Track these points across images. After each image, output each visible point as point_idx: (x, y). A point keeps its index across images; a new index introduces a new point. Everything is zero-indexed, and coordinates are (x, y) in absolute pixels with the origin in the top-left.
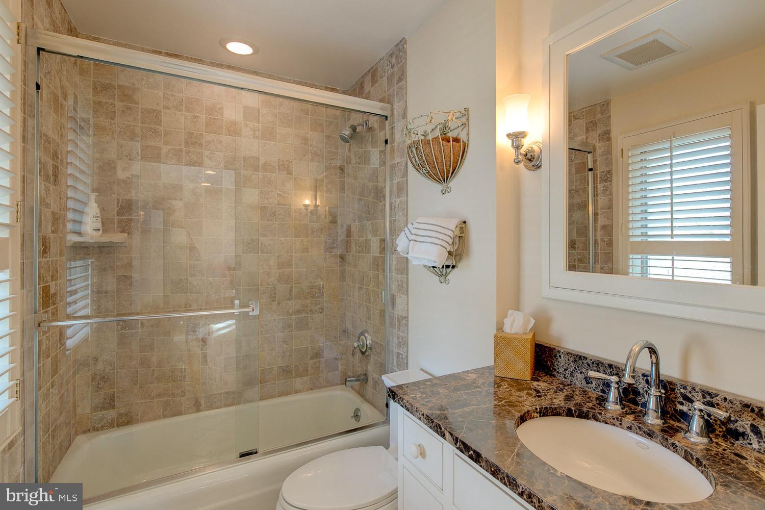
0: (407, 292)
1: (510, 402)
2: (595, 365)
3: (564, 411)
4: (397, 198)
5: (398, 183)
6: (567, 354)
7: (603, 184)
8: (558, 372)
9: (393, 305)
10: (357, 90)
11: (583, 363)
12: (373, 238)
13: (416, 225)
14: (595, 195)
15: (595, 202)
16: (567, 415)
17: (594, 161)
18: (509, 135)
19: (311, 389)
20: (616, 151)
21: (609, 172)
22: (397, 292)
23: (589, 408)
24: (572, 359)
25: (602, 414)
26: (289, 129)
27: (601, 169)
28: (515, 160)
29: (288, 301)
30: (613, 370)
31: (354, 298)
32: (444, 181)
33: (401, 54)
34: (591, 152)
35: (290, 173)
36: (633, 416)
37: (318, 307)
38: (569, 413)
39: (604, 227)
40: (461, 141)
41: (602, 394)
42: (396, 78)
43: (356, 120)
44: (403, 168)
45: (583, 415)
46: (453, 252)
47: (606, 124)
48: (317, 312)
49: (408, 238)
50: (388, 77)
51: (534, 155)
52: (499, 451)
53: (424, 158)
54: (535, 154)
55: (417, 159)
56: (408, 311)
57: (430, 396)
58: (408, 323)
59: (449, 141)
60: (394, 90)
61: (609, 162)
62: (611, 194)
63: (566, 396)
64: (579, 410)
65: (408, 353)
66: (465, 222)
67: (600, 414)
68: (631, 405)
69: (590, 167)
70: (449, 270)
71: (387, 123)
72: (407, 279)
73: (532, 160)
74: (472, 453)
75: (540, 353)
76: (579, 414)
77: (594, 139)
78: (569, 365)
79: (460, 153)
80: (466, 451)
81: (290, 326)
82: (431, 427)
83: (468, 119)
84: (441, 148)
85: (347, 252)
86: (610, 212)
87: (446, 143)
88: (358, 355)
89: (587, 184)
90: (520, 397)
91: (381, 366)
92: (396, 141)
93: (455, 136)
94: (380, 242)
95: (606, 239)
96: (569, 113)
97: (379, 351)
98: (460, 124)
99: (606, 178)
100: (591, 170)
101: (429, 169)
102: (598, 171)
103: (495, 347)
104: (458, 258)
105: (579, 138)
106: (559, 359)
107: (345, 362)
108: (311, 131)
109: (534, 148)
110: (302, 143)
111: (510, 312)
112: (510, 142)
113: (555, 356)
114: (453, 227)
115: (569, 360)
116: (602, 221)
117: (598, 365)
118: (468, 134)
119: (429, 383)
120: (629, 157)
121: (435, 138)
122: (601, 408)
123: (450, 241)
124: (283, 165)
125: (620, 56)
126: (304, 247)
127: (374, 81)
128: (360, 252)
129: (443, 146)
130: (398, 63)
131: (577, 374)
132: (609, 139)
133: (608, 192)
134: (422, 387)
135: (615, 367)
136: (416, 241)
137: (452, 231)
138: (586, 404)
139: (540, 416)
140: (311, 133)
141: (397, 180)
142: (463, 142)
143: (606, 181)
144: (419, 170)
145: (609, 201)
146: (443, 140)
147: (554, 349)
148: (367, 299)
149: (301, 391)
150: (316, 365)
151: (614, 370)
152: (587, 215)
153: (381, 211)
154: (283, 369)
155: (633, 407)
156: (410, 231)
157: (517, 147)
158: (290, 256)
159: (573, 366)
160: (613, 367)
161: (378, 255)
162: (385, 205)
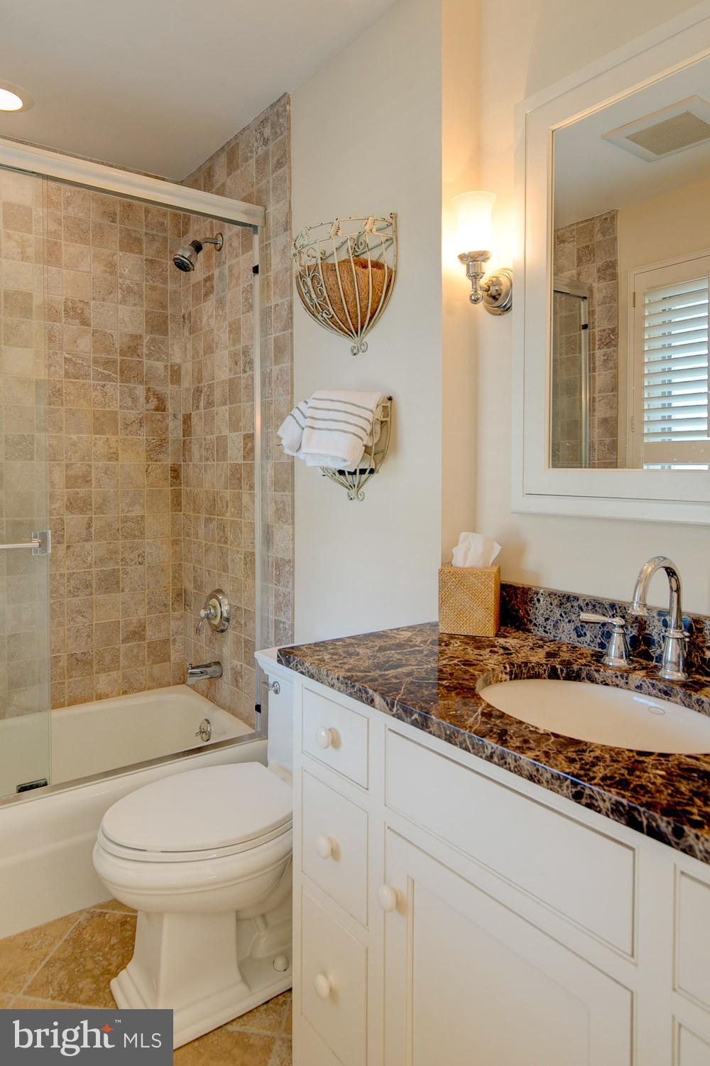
0: (293, 518)
1: (467, 661)
2: (590, 607)
3: (545, 670)
4: (275, 365)
5: (276, 339)
6: (549, 595)
7: (603, 351)
8: (535, 625)
9: (269, 543)
10: (202, 179)
11: (572, 606)
12: (231, 434)
13: (312, 403)
14: (593, 369)
15: (592, 379)
16: (550, 677)
17: (591, 313)
18: (462, 258)
19: (125, 693)
20: (625, 297)
21: (614, 331)
22: (275, 522)
23: (582, 665)
24: (556, 602)
25: (600, 671)
26: (83, 246)
27: (600, 325)
28: (471, 296)
29: (85, 543)
30: (616, 612)
31: (197, 538)
32: (357, 333)
33: (281, 120)
34: (585, 298)
35: (85, 322)
36: (645, 671)
37: (136, 553)
38: (553, 675)
39: (604, 421)
40: (386, 268)
41: (600, 650)
42: (272, 162)
43: (198, 231)
44: (284, 313)
45: (573, 676)
46: (372, 447)
47: (609, 251)
48: (133, 563)
49: (299, 424)
50: (257, 161)
51: (501, 290)
52: (456, 711)
53: (325, 294)
54: (502, 287)
55: (314, 296)
56: (293, 549)
57: (344, 657)
58: (294, 570)
59: (365, 267)
60: (268, 182)
61: (613, 314)
62: (616, 367)
63: (547, 653)
64: (567, 668)
65: (294, 619)
66: (390, 399)
67: (598, 671)
68: (641, 660)
69: (583, 323)
70: (364, 477)
71: (256, 238)
72: (293, 497)
73: (498, 300)
74: (417, 717)
75: (507, 599)
76: (567, 674)
77: (590, 277)
78: (551, 611)
79: (383, 287)
80: (407, 716)
81: (88, 586)
82: (351, 695)
83: (395, 232)
84: (353, 278)
85: (184, 461)
86: (614, 395)
87: (360, 270)
88: (206, 631)
89: (578, 350)
90: (481, 655)
91: (246, 646)
92: (272, 268)
93: (375, 260)
94: (244, 439)
95: (607, 440)
96: (555, 231)
97: (243, 622)
98: (383, 239)
99: (608, 340)
100: (585, 327)
101: (333, 312)
102: (596, 330)
103: (441, 588)
104: (379, 456)
105: (567, 274)
106: (537, 605)
107: (182, 647)
108: (121, 250)
109: (501, 279)
110: (105, 272)
111: (463, 534)
112: (464, 267)
113: (531, 601)
114: (372, 406)
115: (551, 604)
116: (601, 413)
117: (594, 606)
118: (396, 256)
119: (341, 643)
120: (644, 306)
121: (344, 261)
122: (599, 665)
123: (369, 429)
124: (73, 308)
125: (634, 138)
126: (111, 451)
127: (232, 166)
128: (207, 459)
129: (356, 274)
130: (275, 135)
131: (563, 624)
132: (614, 276)
133: (611, 364)
134: (331, 647)
135: (620, 607)
136: (313, 428)
137: (372, 411)
138: (577, 661)
139: (511, 679)
140: (121, 254)
141: (274, 335)
142: (388, 268)
143: (608, 345)
144: (317, 314)
145: (612, 377)
146: (355, 264)
147: (530, 589)
148: (221, 537)
149: (107, 696)
150: (132, 651)
151: (618, 611)
152: (578, 402)
153: (246, 387)
154: (77, 659)
155: (644, 662)
156: (302, 413)
157: (475, 276)
158: (88, 465)
159: (557, 612)
160: (617, 607)
161: (241, 461)
162: (252, 378)
